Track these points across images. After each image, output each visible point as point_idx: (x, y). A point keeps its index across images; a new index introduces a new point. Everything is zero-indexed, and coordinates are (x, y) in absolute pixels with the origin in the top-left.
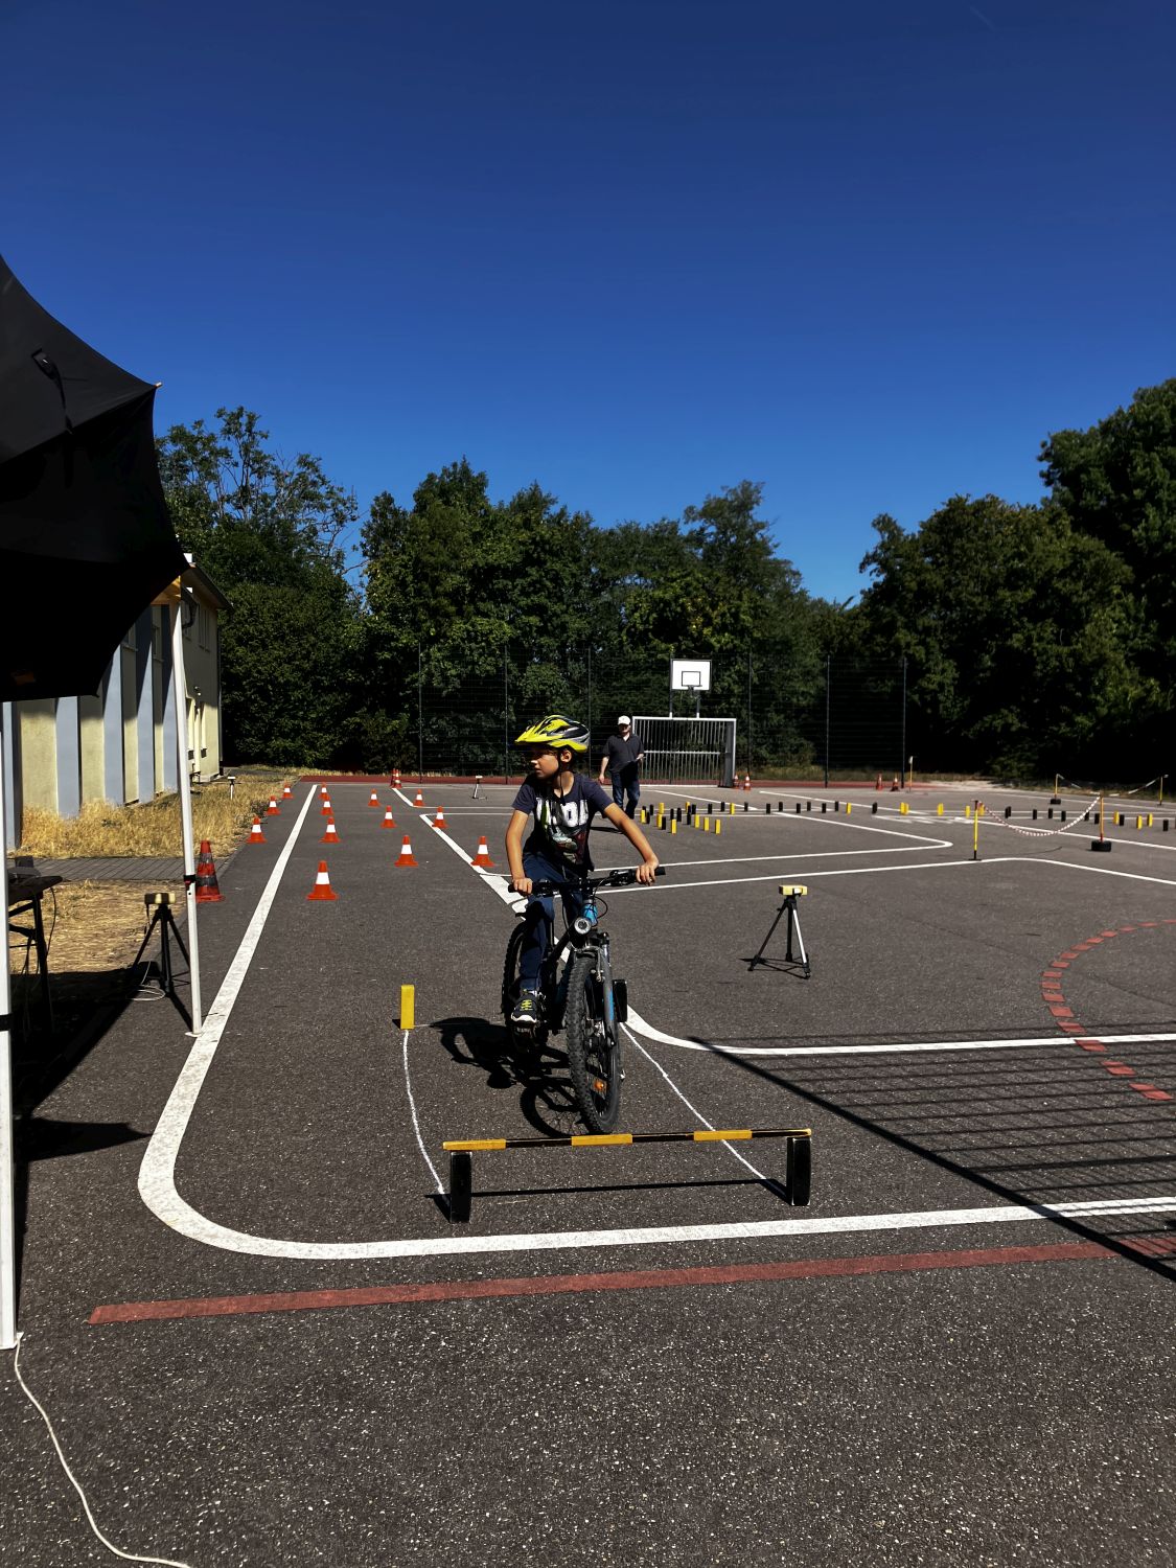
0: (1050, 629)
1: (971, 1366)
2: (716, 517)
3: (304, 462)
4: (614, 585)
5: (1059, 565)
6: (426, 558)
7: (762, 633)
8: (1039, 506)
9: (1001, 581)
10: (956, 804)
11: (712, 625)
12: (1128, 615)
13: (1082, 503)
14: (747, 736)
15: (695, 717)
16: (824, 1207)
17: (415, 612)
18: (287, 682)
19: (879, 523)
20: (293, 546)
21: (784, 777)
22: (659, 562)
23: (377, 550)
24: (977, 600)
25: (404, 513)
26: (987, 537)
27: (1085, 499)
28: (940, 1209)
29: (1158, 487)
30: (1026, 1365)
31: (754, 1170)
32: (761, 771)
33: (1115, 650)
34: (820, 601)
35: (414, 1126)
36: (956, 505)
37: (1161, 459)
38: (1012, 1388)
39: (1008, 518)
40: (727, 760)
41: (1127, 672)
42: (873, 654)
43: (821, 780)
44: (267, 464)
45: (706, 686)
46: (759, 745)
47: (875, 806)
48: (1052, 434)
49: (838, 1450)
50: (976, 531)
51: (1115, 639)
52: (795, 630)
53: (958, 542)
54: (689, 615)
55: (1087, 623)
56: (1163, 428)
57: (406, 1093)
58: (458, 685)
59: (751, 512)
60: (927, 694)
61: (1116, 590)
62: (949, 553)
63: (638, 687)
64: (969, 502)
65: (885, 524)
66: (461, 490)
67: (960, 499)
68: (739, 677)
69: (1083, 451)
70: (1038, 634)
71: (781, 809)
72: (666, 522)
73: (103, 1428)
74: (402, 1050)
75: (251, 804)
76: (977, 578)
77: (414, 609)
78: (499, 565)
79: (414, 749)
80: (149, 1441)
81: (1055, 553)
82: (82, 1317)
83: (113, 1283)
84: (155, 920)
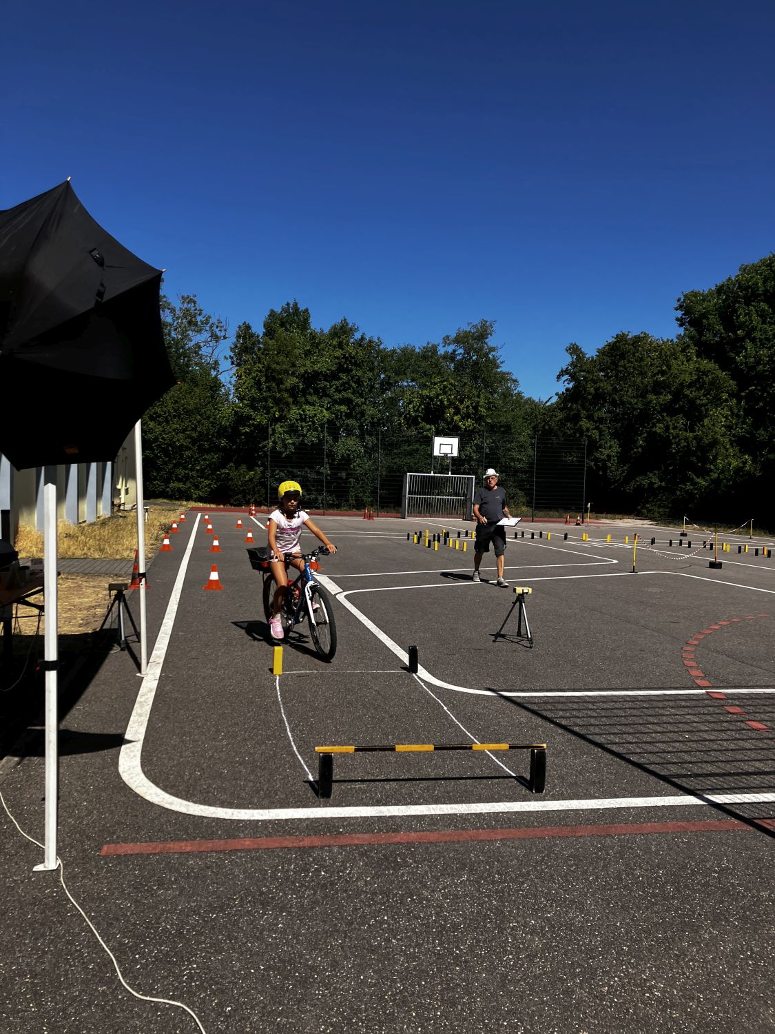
0: (681, 421)
2: (463, 343)
4: (396, 386)
5: (688, 379)
6: (274, 366)
7: (492, 420)
8: (675, 340)
9: (650, 389)
10: (618, 535)
11: (460, 414)
12: (732, 413)
13: (704, 338)
15: (448, 474)
16: (554, 794)
17: (266, 401)
18: (182, 446)
19: (570, 349)
22: (425, 372)
23: (240, 360)
24: (634, 401)
25: (258, 336)
26: (641, 359)
27: (705, 336)
31: (507, 770)
33: (723, 436)
34: (530, 399)
35: (289, 738)
36: (621, 338)
37: (756, 310)
39: (655, 347)
41: (731, 450)
42: (565, 435)
43: (529, 517)
45: (455, 454)
47: (566, 535)
48: (684, 293)
50: (634, 356)
51: (723, 428)
52: (514, 418)
53: (622, 363)
54: (445, 407)
55: (706, 417)
56: (758, 290)
57: (281, 714)
58: (293, 450)
59: (487, 340)
60: (600, 462)
61: (725, 396)
62: (616, 369)
63: (411, 454)
64: (629, 337)
65: (574, 350)
66: (294, 321)
67: (624, 334)
68: (477, 448)
69: (705, 304)
70: (673, 425)
72: (430, 345)
73: (118, 920)
74: (276, 688)
75: (160, 525)
76: (634, 386)
77: (265, 399)
78: (321, 372)
79: (263, 491)
80: (147, 928)
81: (685, 371)
82: (96, 851)
83: (112, 831)
84: (114, 601)
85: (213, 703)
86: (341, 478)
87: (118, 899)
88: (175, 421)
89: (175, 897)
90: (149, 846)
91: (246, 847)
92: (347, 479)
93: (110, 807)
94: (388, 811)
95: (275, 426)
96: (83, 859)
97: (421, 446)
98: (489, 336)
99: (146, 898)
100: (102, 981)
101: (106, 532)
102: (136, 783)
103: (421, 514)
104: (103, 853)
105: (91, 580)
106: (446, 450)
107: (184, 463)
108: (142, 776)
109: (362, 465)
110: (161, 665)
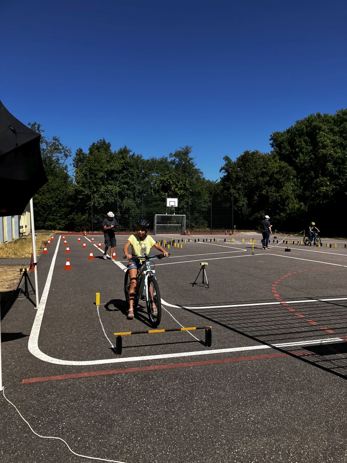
0: (273, 188)
1: (254, 383)
2: (178, 156)
3: (55, 139)
4: (149, 175)
5: (276, 170)
6: (93, 168)
7: (192, 190)
8: (270, 153)
9: (260, 175)
10: (247, 239)
11: (178, 187)
12: (295, 184)
13: (282, 152)
14: (189, 220)
15: (174, 214)
16: (215, 347)
17: (90, 184)
18: (51, 205)
19: (225, 158)
20: (52, 164)
21: (199, 232)
22: (162, 169)
23: (78, 165)
24: (253, 180)
25: (86, 154)
26: (255, 162)
27: (283, 151)
28: (245, 346)
29: (303, 148)
30: (267, 382)
31: (196, 338)
32: (193, 230)
33: (291, 194)
34: (209, 180)
35: (103, 331)
36: (247, 153)
37: (303, 140)
38: (264, 388)
39: (261, 157)
40: (183, 227)
41: (295, 201)
42: (224, 196)
43: (209, 232)
44: (43, 140)
45: (177, 206)
46: (192, 222)
47: (225, 240)
48: (273, 133)
49: (221, 404)
50: (252, 161)
51: (291, 191)
52: (202, 189)
53: (247, 164)
54: (171, 185)
55: (284, 187)
56: (304, 131)
57: (100, 322)
58: (103, 205)
59: (188, 155)
60: (239, 207)
61: (292, 177)
62: (245, 167)
63: (157, 206)
64: (250, 152)
65: (227, 158)
66: (103, 147)
67: (248, 151)
68: (186, 203)
69: (282, 138)
70: (270, 190)
71: (199, 241)
72: (164, 157)
73: (30, 408)
74: (97, 311)
75: (42, 242)
76: (253, 174)
77: (89, 183)
78: (115, 170)
79: (90, 224)
80: (43, 410)
81: (274, 167)
82: (20, 382)
83: (26, 374)
84: (23, 276)
85: (69, 318)
86: (126, 218)
87: (30, 400)
88: (47, 194)
89: (55, 398)
90: (43, 378)
91: (86, 376)
92: (128, 218)
93: (25, 364)
94: (146, 358)
95: (94, 195)
96: (14, 386)
97: (161, 202)
98: (189, 153)
99: (42, 399)
100: (25, 432)
101: (17, 246)
102: (36, 353)
103: (162, 232)
104: (23, 383)
105: (11, 268)
106: (172, 204)
107: (52, 213)
108: (39, 350)
109: (135, 211)
110: (45, 303)
